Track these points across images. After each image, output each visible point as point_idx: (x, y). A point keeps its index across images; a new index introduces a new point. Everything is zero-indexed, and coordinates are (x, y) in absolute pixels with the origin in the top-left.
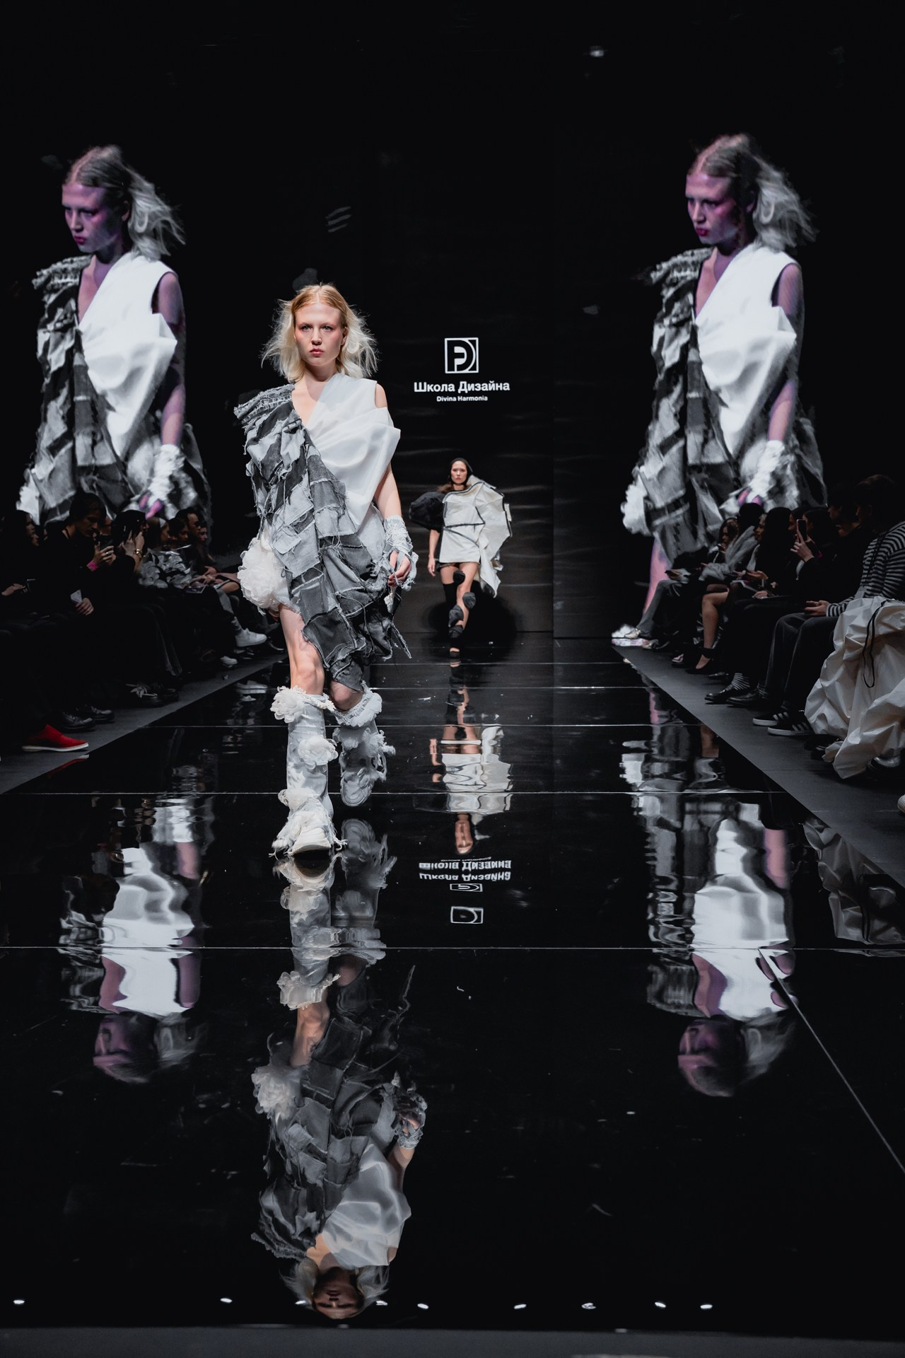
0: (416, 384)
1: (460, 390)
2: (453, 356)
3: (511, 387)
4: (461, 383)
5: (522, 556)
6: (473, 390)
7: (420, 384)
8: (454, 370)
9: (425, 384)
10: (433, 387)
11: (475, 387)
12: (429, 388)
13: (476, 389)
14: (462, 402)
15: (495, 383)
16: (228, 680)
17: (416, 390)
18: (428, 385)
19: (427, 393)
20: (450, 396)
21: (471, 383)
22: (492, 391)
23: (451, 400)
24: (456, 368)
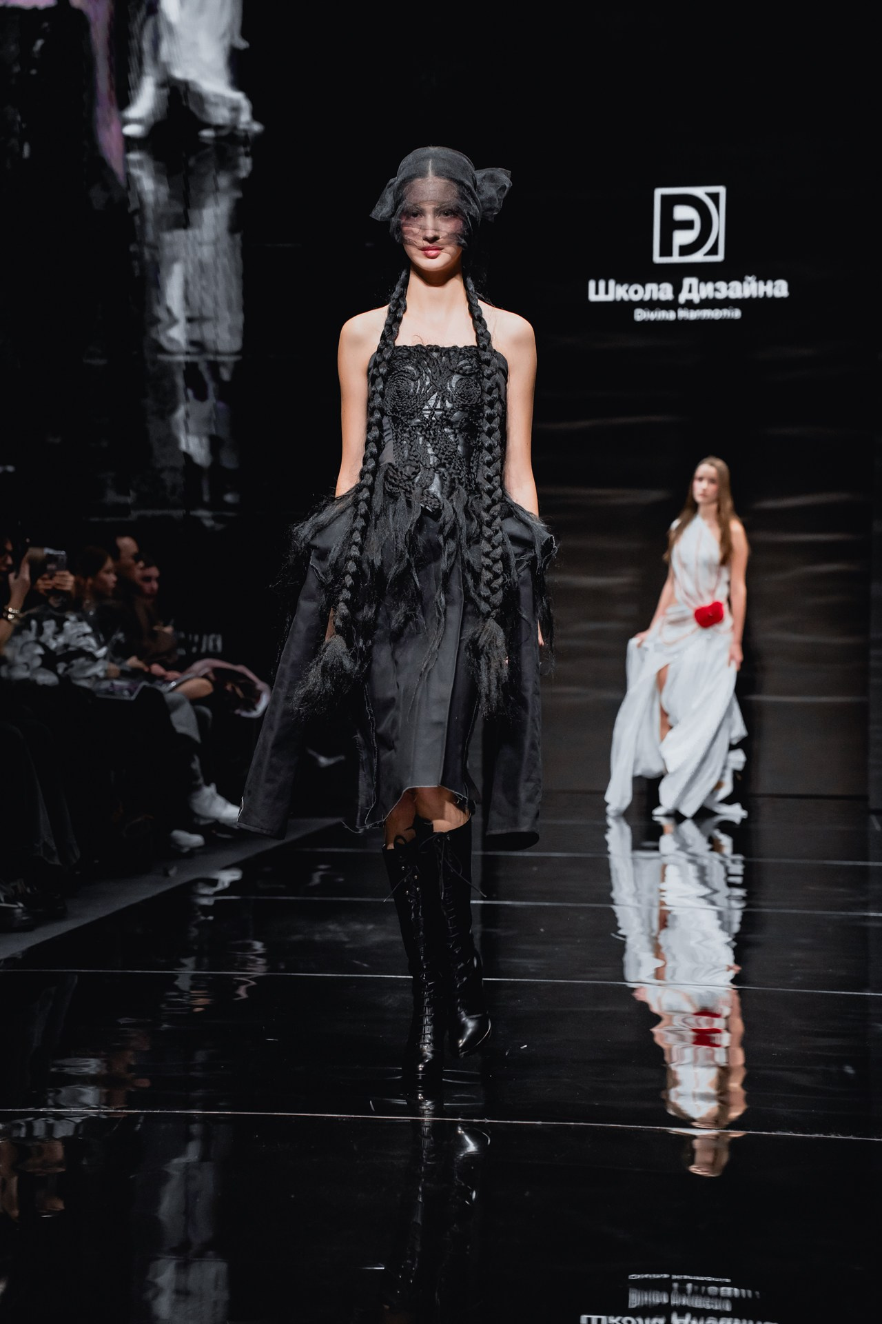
0: (592, 284)
1: (683, 298)
2: (671, 225)
3: (790, 289)
4: (687, 282)
5: (809, 639)
6: (711, 296)
7: (602, 284)
8: (670, 254)
9: (612, 283)
10: (627, 291)
11: (716, 290)
12: (619, 292)
13: (720, 296)
14: (686, 322)
15: (757, 280)
16: (177, 876)
17: (592, 297)
18: (619, 287)
19: (615, 302)
20: (662, 308)
21: (706, 282)
22: (750, 298)
23: (663, 317)
24: (676, 250)
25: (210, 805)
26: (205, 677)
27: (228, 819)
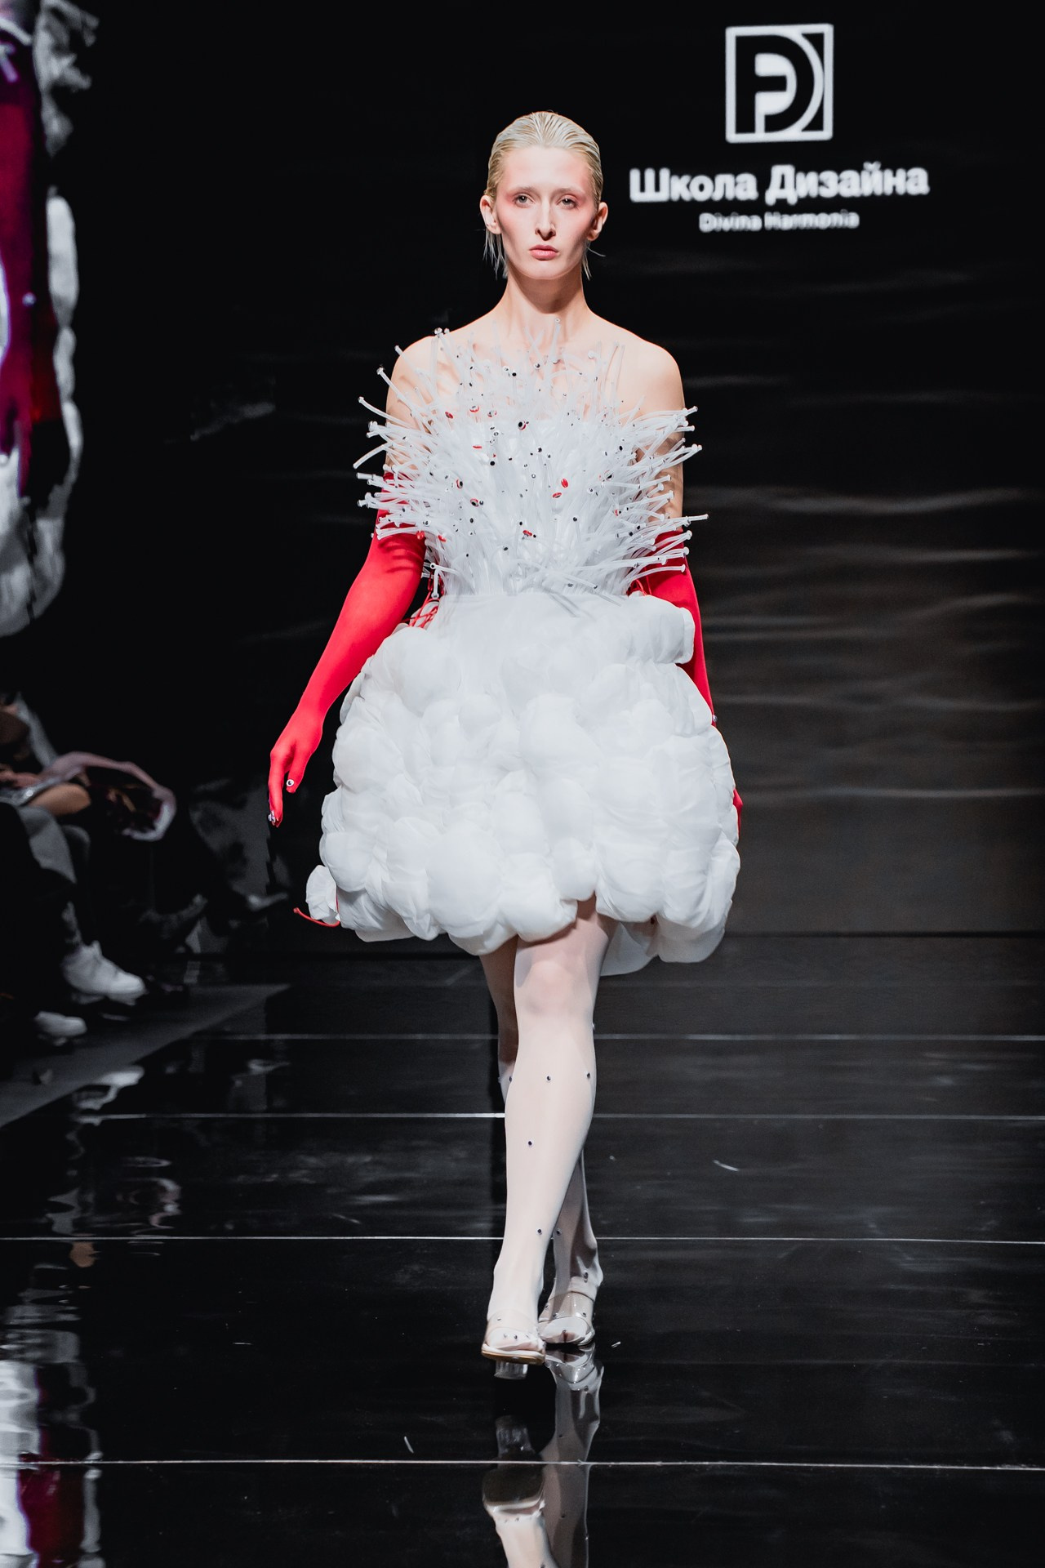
0: (635, 175)
1: (771, 197)
2: (751, 84)
3: (931, 182)
4: (778, 171)
6: (814, 194)
8: (753, 131)
9: (665, 173)
10: (688, 186)
11: (821, 184)
12: (674, 187)
13: (828, 193)
14: (776, 233)
15: (883, 168)
16: (54, 1085)
17: (636, 195)
18: (675, 179)
19: (670, 203)
20: (741, 213)
21: (806, 172)
22: (873, 196)
23: (743, 227)
24: (760, 123)
25: (93, 974)
26: (75, 781)
27: (118, 994)
